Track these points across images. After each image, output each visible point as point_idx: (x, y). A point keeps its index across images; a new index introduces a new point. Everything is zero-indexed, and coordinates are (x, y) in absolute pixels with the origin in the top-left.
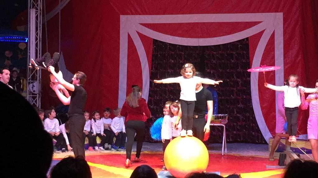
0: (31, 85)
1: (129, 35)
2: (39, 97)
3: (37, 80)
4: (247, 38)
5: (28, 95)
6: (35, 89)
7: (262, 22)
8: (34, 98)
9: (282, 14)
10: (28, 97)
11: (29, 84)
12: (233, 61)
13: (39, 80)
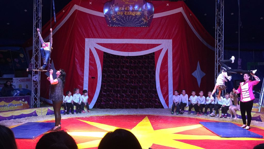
0: (35, 77)
1: (90, 50)
2: (39, 84)
3: (38, 74)
4: (154, 53)
5: (32, 83)
6: (37, 79)
7: (161, 44)
8: (36, 84)
9: (172, 40)
10: (32, 84)
11: (33, 76)
12: (146, 65)
13: (39, 74)
